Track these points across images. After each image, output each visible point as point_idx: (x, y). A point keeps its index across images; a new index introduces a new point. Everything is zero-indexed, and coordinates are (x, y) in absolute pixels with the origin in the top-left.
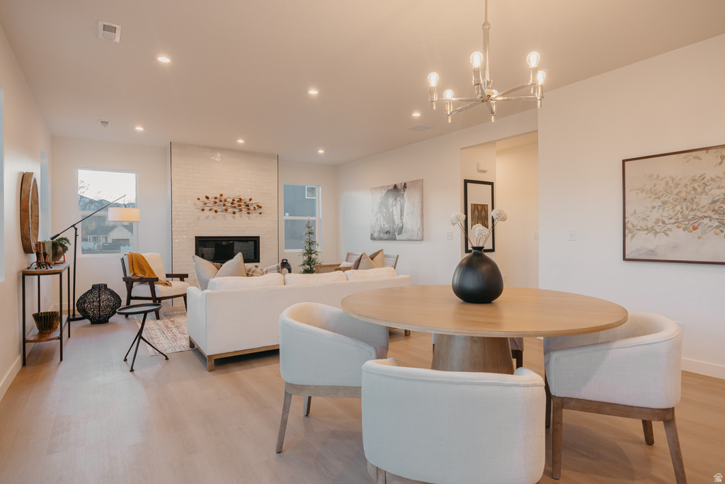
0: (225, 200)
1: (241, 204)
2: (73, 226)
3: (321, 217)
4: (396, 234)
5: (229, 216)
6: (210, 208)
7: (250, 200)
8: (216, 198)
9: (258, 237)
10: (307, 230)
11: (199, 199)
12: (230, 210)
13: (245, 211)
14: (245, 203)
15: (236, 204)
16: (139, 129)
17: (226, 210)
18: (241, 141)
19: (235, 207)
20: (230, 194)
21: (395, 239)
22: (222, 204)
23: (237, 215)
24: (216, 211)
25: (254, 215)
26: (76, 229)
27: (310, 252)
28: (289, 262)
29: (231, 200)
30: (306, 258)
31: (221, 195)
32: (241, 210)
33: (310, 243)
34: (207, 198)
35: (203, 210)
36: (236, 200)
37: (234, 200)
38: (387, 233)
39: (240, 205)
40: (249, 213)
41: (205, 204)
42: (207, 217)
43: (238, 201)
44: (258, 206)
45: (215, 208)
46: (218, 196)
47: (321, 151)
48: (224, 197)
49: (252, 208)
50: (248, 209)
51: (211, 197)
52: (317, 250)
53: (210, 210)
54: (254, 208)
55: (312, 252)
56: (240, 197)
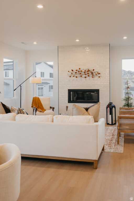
0: (81, 71)
2: (20, 85)
5: (83, 79)
6: (74, 75)
7: (93, 70)
8: (77, 70)
9: (98, 90)
10: (127, 86)
11: (69, 71)
13: (91, 76)
14: (91, 72)
15: (87, 73)
16: (35, 43)
17: (81, 76)
18: (77, 40)
19: (85, 74)
20: (84, 68)
22: (79, 73)
23: (88, 78)
24: (76, 77)
25: (96, 78)
26: (21, 87)
27: (128, 99)
29: (84, 71)
31: (80, 69)
32: (89, 76)
34: (72, 70)
35: (70, 77)
36: (86, 71)
37: (85, 71)
39: (88, 73)
40: (93, 77)
41: (72, 74)
42: (73, 80)
43: (87, 71)
44: (98, 73)
45: (76, 75)
46: (78, 69)
47: (125, 38)
48: (81, 70)
49: (95, 74)
50: (93, 75)
51: (74, 70)
52: (132, 98)
53: (74, 76)
54: (96, 74)
55: (130, 99)
56: (88, 69)
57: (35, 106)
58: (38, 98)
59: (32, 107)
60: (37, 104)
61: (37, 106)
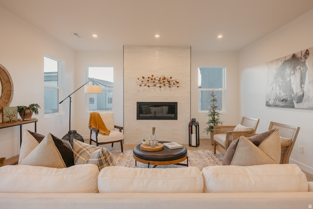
0: (155, 79)
1: (165, 81)
2: (69, 96)
3: (226, 89)
4: (295, 102)
5: (157, 88)
6: (145, 84)
7: (171, 78)
8: (149, 78)
9: (176, 103)
10: (212, 98)
11: (138, 79)
12: (158, 85)
13: (167, 85)
14: (168, 80)
16: (95, 36)
17: (155, 85)
18: (157, 36)
19: (161, 83)
20: (158, 75)
21: (293, 107)
22: (152, 82)
23: (163, 88)
24: (149, 86)
25: (174, 88)
26: (70, 98)
27: (214, 114)
28: (197, 120)
29: (158, 79)
30: (211, 118)
31: (153, 76)
32: (164, 85)
33: (214, 108)
34: (143, 78)
35: (141, 86)
36: (162, 78)
37: (160, 79)
38: (283, 101)
39: (163, 82)
40: (170, 87)
41: (142, 82)
42: (144, 90)
43: (163, 79)
44: (176, 82)
45: (148, 84)
47: (220, 37)
48: (153, 78)
49: (172, 83)
50: (170, 84)
51: (146, 77)
52: (219, 113)
54: (174, 83)
55: (215, 114)
56: (164, 77)
57: (95, 126)
58: (98, 114)
59: (89, 127)
60: (98, 123)
61: (98, 126)
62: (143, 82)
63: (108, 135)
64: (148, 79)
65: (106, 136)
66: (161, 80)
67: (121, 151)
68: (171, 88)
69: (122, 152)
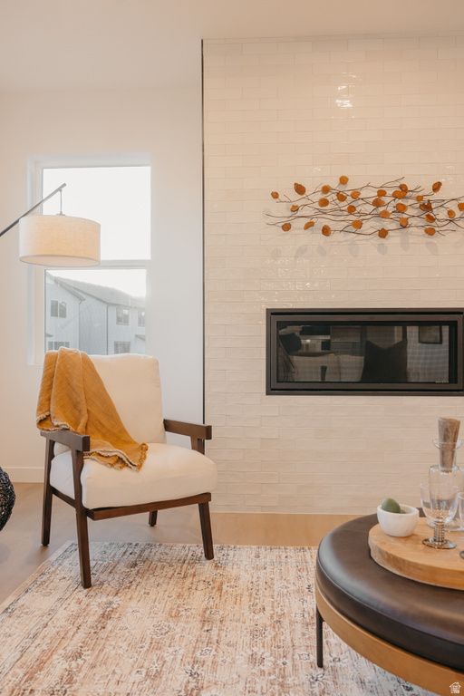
0: (355, 195)
1: (408, 203)
5: (367, 245)
6: (308, 220)
7: (437, 187)
8: (326, 190)
9: (459, 312)
11: (275, 195)
12: (371, 225)
13: (417, 223)
14: (419, 198)
15: (390, 204)
17: (358, 225)
19: (384, 215)
20: (369, 175)
23: (394, 239)
24: (326, 231)
25: (450, 238)
29: (371, 194)
31: (344, 181)
32: (405, 225)
34: (300, 189)
35: (287, 227)
36: (390, 192)
37: (382, 193)
39: (401, 208)
40: (430, 232)
41: (295, 209)
42: (301, 251)
43: (395, 196)
44: (461, 207)
45: (321, 222)
46: (334, 184)
48: (351, 186)
49: (444, 215)
50: (431, 219)
51: (312, 186)
53: (309, 226)
54: (451, 213)
56: (402, 182)
57: (67, 419)
58: (87, 364)
59: (41, 422)
60: (83, 407)
61: (83, 421)
62: (299, 214)
63: (139, 467)
64: (320, 196)
65: (126, 470)
66: (386, 200)
67: (200, 550)
68: (435, 239)
69: (209, 554)
